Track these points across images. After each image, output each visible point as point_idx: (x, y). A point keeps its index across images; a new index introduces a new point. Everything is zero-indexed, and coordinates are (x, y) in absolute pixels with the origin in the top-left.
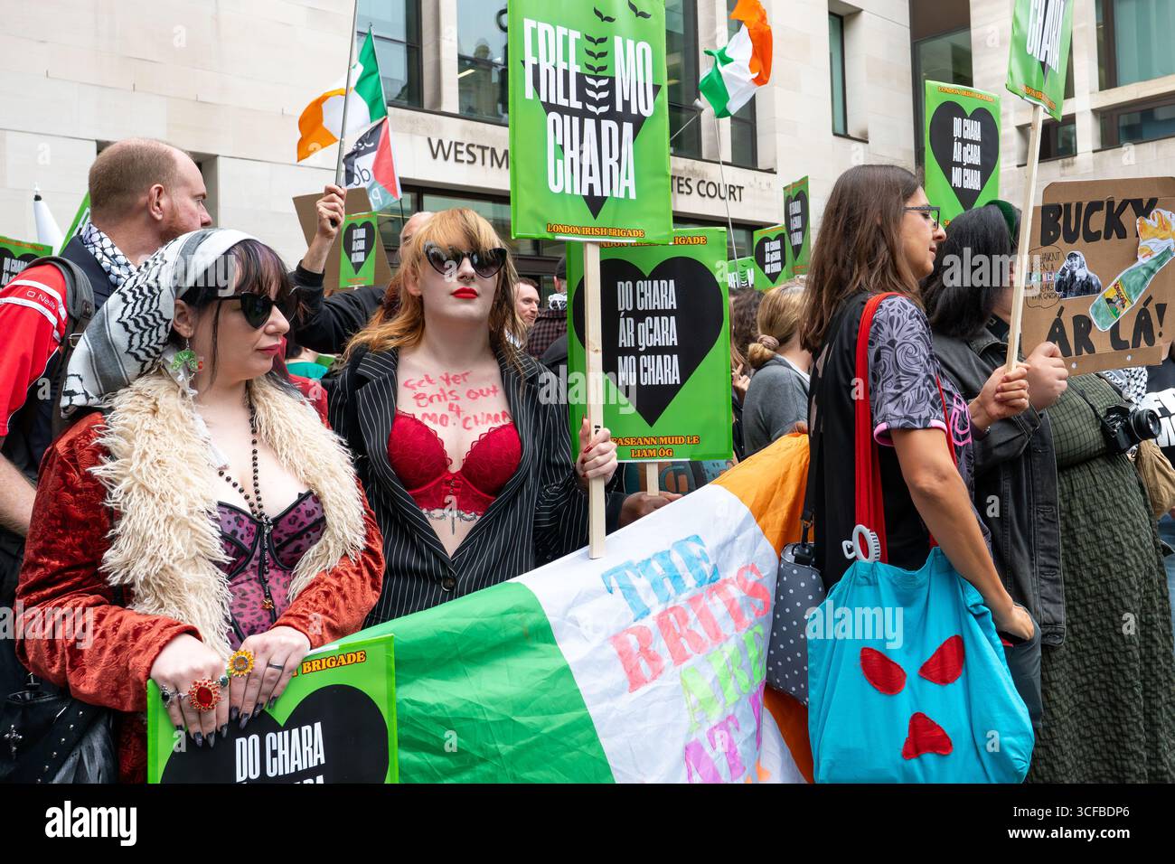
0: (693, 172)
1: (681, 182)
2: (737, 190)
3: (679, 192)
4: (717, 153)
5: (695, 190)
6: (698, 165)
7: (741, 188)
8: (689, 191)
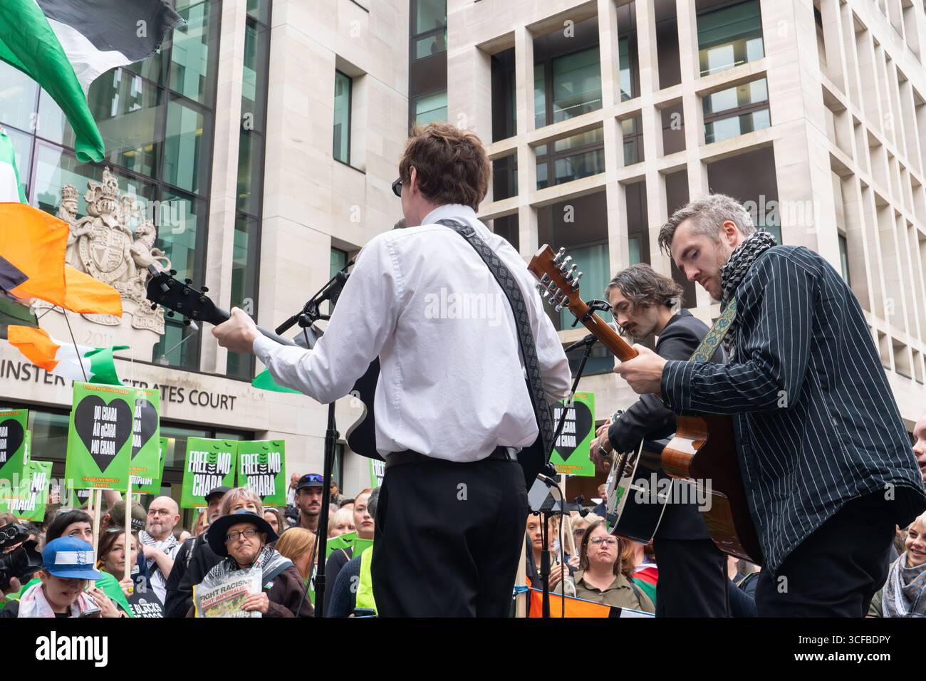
0: (187, 382)
1: (173, 391)
2: (230, 400)
3: (170, 400)
4: (214, 367)
5: (187, 399)
6: (192, 377)
7: (233, 398)
8: (180, 399)
